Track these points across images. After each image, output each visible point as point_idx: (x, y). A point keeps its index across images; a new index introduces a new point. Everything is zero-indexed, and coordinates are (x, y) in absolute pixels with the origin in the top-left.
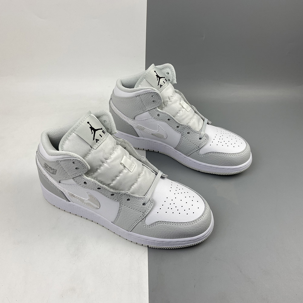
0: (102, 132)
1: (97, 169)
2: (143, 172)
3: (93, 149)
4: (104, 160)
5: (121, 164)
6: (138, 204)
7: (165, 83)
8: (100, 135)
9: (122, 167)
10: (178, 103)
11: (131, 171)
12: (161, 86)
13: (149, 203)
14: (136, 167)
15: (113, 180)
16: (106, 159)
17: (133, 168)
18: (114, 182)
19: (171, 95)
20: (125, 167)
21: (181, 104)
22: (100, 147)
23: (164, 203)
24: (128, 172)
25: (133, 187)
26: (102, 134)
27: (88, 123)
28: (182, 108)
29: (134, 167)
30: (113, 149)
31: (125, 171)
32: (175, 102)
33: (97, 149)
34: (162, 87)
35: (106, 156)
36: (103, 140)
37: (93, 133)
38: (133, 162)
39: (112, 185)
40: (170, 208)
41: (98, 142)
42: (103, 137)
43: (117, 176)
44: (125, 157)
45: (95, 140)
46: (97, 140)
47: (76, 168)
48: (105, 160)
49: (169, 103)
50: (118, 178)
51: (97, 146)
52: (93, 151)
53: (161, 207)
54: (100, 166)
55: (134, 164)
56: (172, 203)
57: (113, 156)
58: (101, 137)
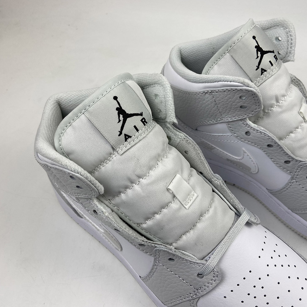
0: (142, 120)
1: (120, 193)
2: (211, 211)
3: (116, 153)
4: (134, 177)
5: (168, 190)
6: (188, 272)
7: (272, 65)
8: (135, 127)
9: (169, 197)
10: (295, 111)
11: (187, 207)
12: (263, 71)
13: (210, 276)
14: (198, 199)
15: (148, 218)
16: (139, 177)
17: (192, 201)
18: (149, 223)
19: (283, 92)
20: (174, 196)
21: (301, 112)
22: (131, 150)
23: (241, 282)
24: (179, 209)
25: (184, 237)
26: (140, 125)
27: (115, 98)
28: (302, 122)
29: (194, 198)
30: (158, 158)
31: (174, 206)
32: (290, 108)
33: (126, 154)
34: (266, 73)
35: (138, 172)
36: (140, 138)
37: (122, 122)
38: (193, 188)
39: (144, 226)
40: (252, 296)
41: (129, 140)
42: (140, 131)
43: (156, 213)
44: (178, 176)
45: (123, 135)
46: (127, 137)
47: (78, 187)
48: (137, 178)
49: (276, 109)
50: (157, 217)
51: (125, 149)
52: (116, 158)
53: (235, 288)
54: (126, 187)
55: (195, 192)
56: (259, 284)
57: (154, 174)
58: (138, 130)
